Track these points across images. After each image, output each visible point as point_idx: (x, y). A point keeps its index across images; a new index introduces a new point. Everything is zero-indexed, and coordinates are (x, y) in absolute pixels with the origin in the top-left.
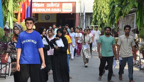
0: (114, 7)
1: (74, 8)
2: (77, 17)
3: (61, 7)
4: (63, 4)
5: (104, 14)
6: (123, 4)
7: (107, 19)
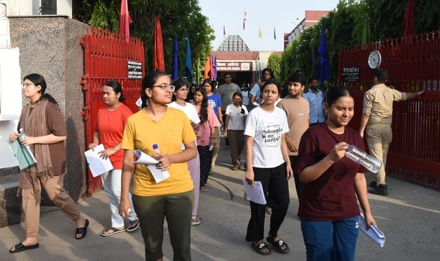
0: (284, 66)
1: (251, 67)
2: (254, 75)
3: (240, 66)
4: (242, 64)
5: (277, 72)
6: (292, 64)
7: (278, 77)
